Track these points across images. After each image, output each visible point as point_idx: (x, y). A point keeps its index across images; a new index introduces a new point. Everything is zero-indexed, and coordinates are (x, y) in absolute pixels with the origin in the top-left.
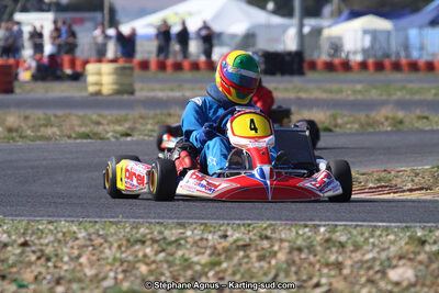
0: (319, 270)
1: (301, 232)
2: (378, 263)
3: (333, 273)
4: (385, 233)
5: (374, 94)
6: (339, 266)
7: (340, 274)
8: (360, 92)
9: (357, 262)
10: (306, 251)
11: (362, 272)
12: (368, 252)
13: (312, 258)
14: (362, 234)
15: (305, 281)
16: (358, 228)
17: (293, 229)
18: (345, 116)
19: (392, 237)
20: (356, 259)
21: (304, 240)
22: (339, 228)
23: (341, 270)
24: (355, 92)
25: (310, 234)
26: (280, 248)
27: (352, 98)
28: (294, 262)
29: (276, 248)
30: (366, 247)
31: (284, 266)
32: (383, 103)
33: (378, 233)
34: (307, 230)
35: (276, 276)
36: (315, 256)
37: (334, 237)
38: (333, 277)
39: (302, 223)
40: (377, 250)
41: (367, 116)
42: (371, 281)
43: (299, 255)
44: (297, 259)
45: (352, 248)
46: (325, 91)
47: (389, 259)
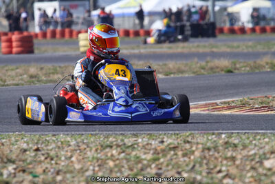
0: (221, 162)
1: (210, 138)
2: (258, 156)
3: (229, 163)
4: (262, 138)
5: (259, 48)
6: (233, 159)
7: (234, 164)
8: (251, 47)
9: (244, 156)
10: (213, 150)
11: (248, 163)
12: (252, 149)
13: (216, 154)
14: (248, 138)
15: (212, 169)
16: (246, 134)
17: (205, 136)
18: (241, 62)
19: (267, 140)
20: (244, 155)
21: (212, 143)
22: (234, 135)
23: (234, 161)
24: (247, 47)
25: (215, 139)
26: (197, 148)
27: (245, 51)
28: (205, 157)
29: (194, 148)
30: (250, 147)
31: (199, 160)
32: (265, 54)
33: (258, 137)
34: (214, 136)
35: (194, 166)
36: (218, 153)
37: (230, 140)
38: (230, 166)
39: (212, 132)
40: (257, 148)
41: (255, 62)
42: (253, 168)
43: (208, 153)
44: (207, 155)
45: (241, 147)
46: (229, 47)
47: (264, 154)
